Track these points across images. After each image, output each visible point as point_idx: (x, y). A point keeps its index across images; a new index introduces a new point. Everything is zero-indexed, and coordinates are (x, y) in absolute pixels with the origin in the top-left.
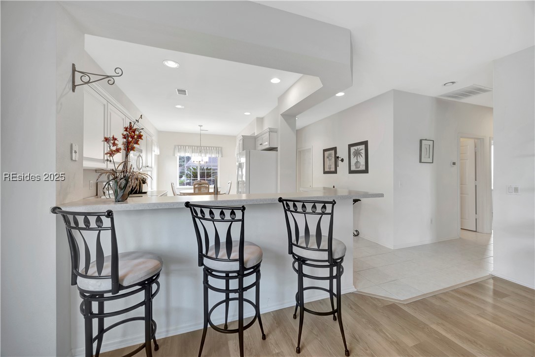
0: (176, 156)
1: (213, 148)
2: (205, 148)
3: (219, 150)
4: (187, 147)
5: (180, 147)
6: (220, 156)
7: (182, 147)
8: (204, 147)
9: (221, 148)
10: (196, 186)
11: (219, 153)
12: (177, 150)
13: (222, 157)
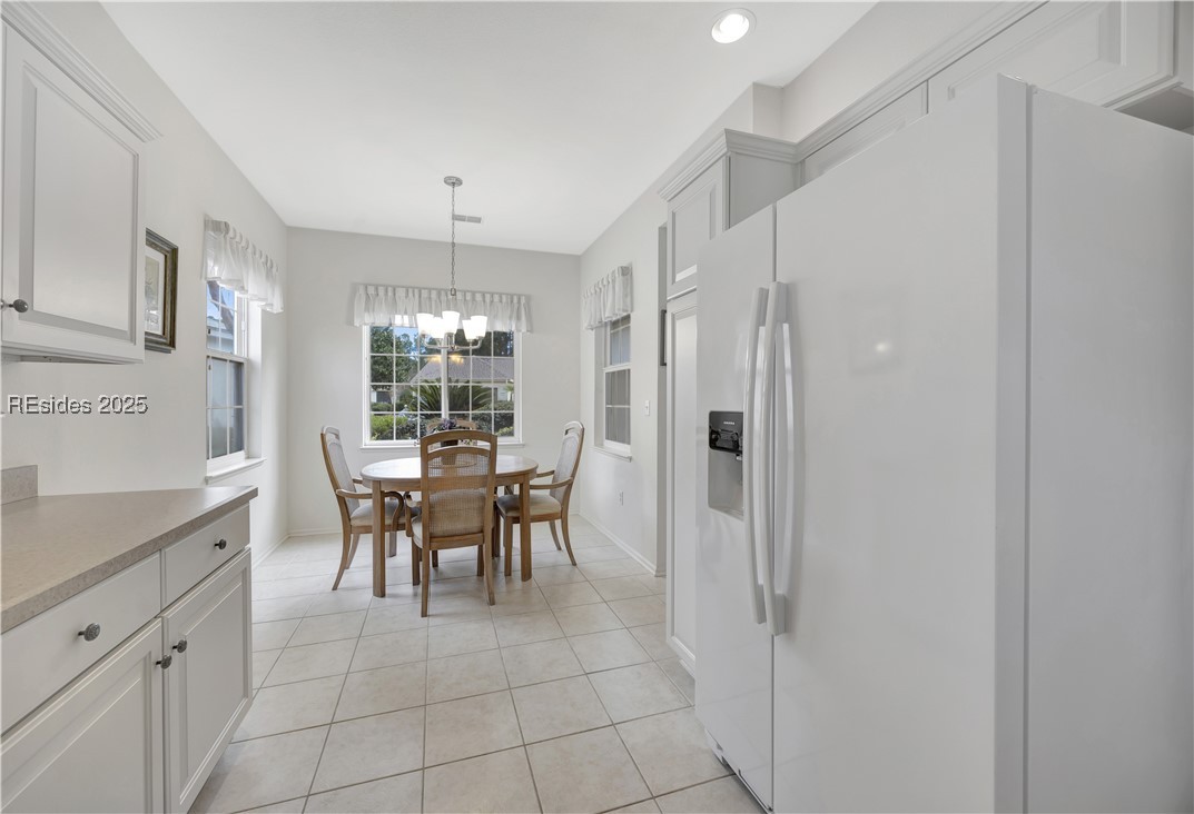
0: (357, 324)
1: (496, 298)
2: (469, 297)
3: (519, 304)
4: (401, 293)
5: (371, 290)
6: (524, 330)
7: (381, 291)
8: (465, 292)
9: (528, 298)
10: (436, 447)
11: (519, 318)
12: (360, 304)
13: (530, 330)
